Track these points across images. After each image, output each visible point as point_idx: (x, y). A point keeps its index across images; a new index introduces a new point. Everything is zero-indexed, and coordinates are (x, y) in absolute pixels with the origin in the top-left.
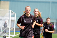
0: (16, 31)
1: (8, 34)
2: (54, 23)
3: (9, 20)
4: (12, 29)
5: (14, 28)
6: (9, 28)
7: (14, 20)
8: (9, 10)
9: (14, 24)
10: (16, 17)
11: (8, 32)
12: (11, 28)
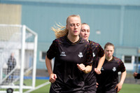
0: (37, 78)
1: (19, 85)
2: (130, 57)
3: (20, 50)
4: (27, 71)
5: (32, 70)
6: (19, 70)
7: (33, 51)
8: (21, 26)
9: (33, 60)
10: (38, 42)
11: (19, 80)
12: (25, 70)
